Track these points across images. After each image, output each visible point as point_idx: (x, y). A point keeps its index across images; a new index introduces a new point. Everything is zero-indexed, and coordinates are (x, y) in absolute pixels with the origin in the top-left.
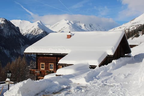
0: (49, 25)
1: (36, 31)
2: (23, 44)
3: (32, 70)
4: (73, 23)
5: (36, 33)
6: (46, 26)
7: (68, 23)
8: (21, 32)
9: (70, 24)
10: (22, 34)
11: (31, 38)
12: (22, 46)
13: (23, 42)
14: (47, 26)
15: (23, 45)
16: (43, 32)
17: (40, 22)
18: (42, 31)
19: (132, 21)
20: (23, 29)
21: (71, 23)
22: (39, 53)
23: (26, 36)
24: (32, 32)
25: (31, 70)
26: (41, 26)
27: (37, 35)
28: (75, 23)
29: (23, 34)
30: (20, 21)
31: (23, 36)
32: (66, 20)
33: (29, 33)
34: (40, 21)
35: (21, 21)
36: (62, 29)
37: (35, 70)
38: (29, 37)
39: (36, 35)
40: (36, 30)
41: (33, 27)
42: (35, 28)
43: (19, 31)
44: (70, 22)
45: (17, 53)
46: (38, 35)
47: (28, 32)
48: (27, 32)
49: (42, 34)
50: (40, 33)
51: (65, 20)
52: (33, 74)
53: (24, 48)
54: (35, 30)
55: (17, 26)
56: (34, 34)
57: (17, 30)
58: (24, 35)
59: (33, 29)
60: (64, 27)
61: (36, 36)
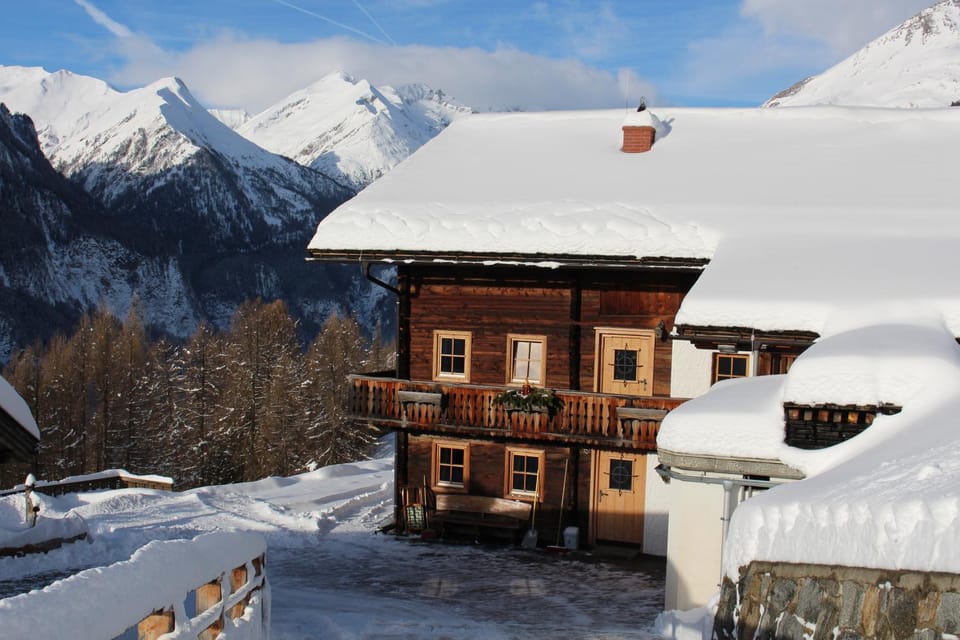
0: (232, 109)
1: (150, 147)
2: (63, 233)
3: (373, 382)
4: (396, 100)
5: (152, 160)
6: (215, 113)
7: (362, 101)
8: (46, 152)
9: (378, 104)
10: (55, 166)
11: (115, 191)
12: (51, 247)
13: (60, 217)
14: (226, 117)
15: (61, 242)
16: (198, 155)
17: (175, 88)
18: (191, 149)
19: (783, 94)
20: (60, 130)
21: (384, 100)
22: (439, 254)
23: (80, 178)
24: (123, 151)
25: (365, 387)
26: (183, 112)
27: (157, 177)
28: (408, 102)
29: (63, 166)
30: (39, 73)
31: (58, 175)
32: (355, 83)
33: (102, 157)
34: (179, 81)
35: (47, 75)
36: (324, 138)
37: (399, 383)
38: (102, 185)
39: (146, 172)
40: (151, 142)
41: (128, 119)
42: (143, 126)
43: (37, 144)
44: (377, 95)
45: (21, 293)
46: (163, 174)
47: (97, 150)
48: (90, 149)
49: (191, 168)
50: (178, 161)
51: (348, 79)
52: (378, 412)
53: (67, 259)
54: (144, 142)
55: (22, 112)
56: (135, 168)
57: (18, 136)
58: (68, 174)
59: (127, 132)
60: (338, 128)
61: (148, 181)
